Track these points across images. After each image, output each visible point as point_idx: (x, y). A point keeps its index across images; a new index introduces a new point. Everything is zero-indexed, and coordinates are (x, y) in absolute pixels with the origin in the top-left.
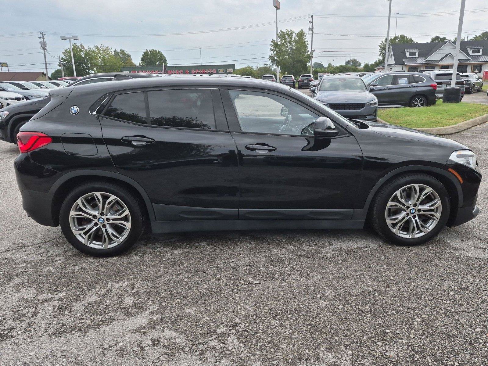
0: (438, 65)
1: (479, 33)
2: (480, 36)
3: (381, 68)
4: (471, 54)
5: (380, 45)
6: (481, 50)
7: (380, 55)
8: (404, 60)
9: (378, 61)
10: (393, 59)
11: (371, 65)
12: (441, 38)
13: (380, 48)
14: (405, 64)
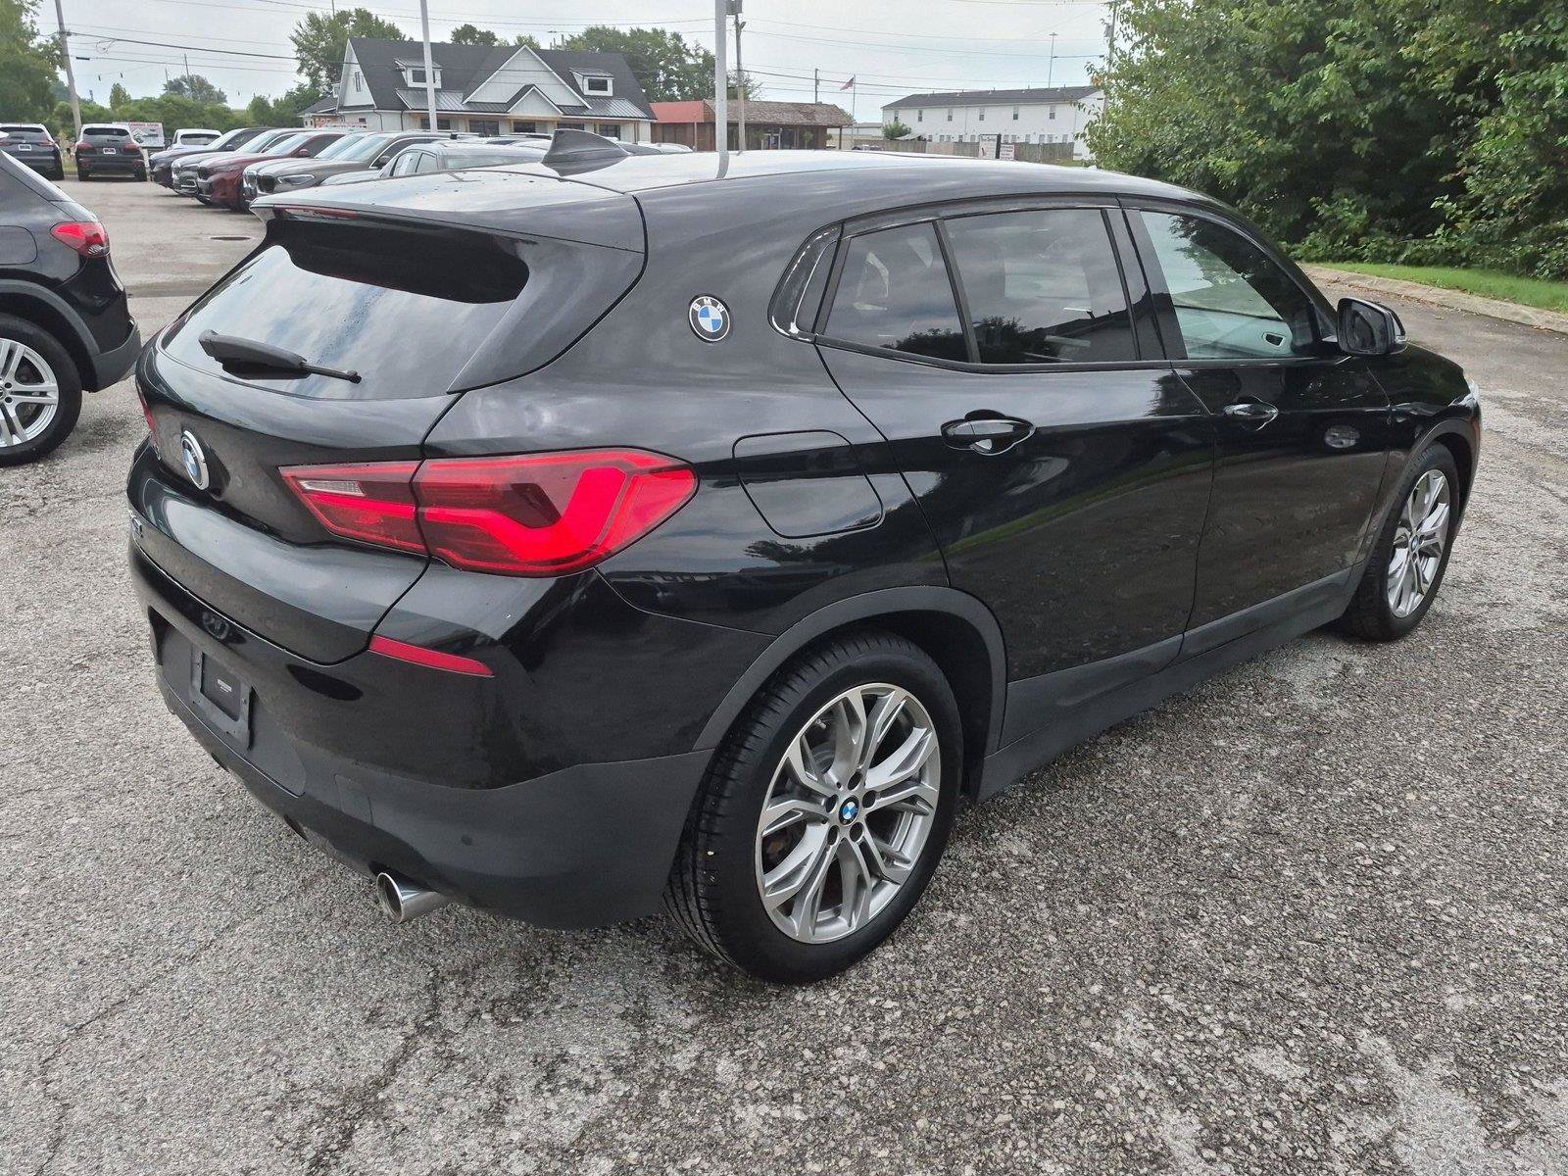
0: (507, 120)
1: (579, 31)
2: (580, 39)
3: (325, 117)
4: (587, 92)
5: (295, 35)
6: (610, 83)
7: (300, 71)
8: (402, 95)
9: (299, 89)
10: (365, 87)
11: (276, 102)
12: (480, 33)
13: (296, 48)
14: (406, 108)
